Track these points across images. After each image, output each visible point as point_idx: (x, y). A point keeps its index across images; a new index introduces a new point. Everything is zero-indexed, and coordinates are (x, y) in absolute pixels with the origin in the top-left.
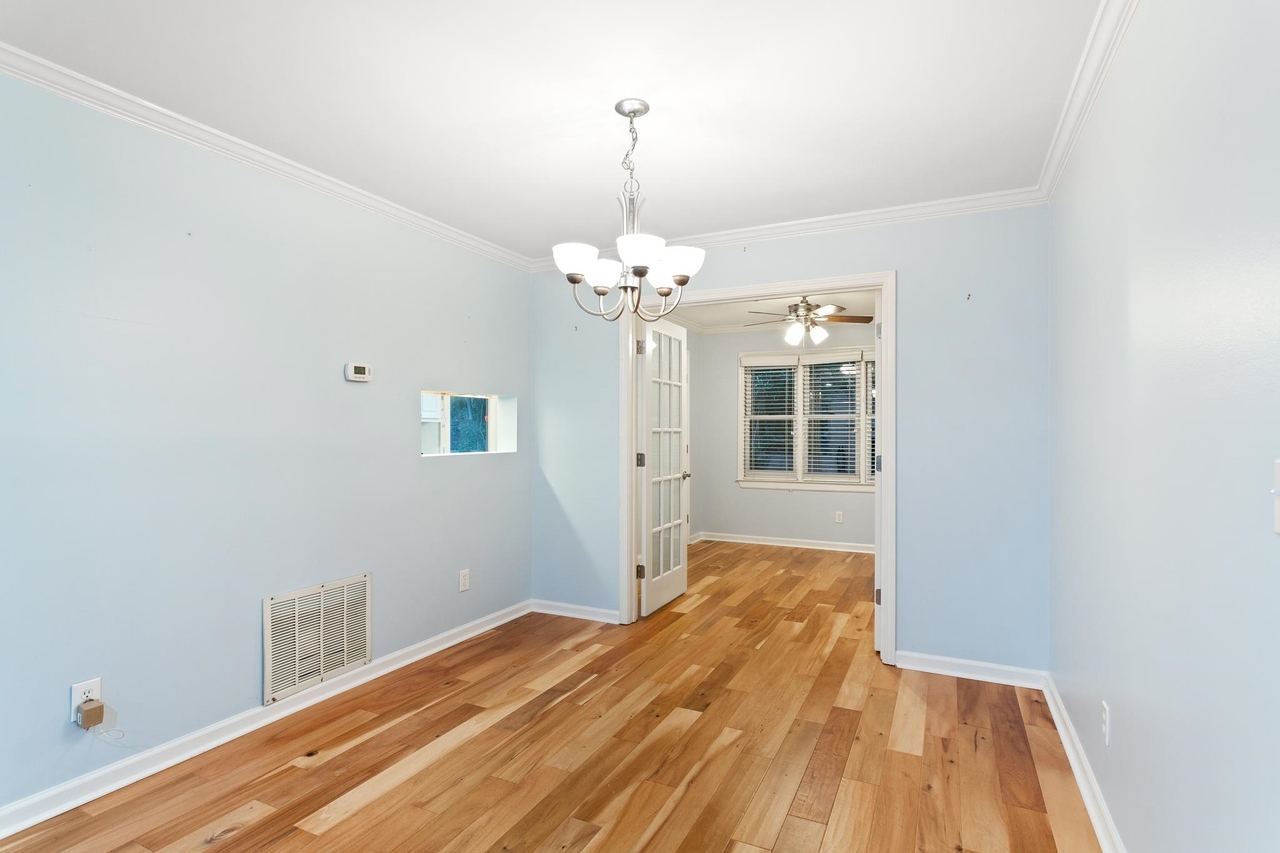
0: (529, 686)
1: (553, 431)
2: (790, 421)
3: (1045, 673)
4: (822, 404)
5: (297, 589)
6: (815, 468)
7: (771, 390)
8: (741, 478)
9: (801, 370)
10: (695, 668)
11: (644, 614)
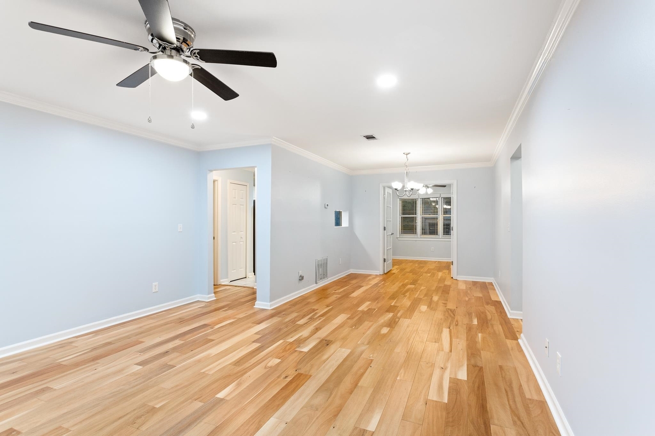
0: (370, 283)
1: (358, 222)
2: (416, 217)
3: (493, 278)
4: (425, 211)
5: (319, 258)
6: (424, 232)
7: (408, 207)
8: (398, 237)
9: (419, 200)
10: (407, 281)
11: (385, 272)
